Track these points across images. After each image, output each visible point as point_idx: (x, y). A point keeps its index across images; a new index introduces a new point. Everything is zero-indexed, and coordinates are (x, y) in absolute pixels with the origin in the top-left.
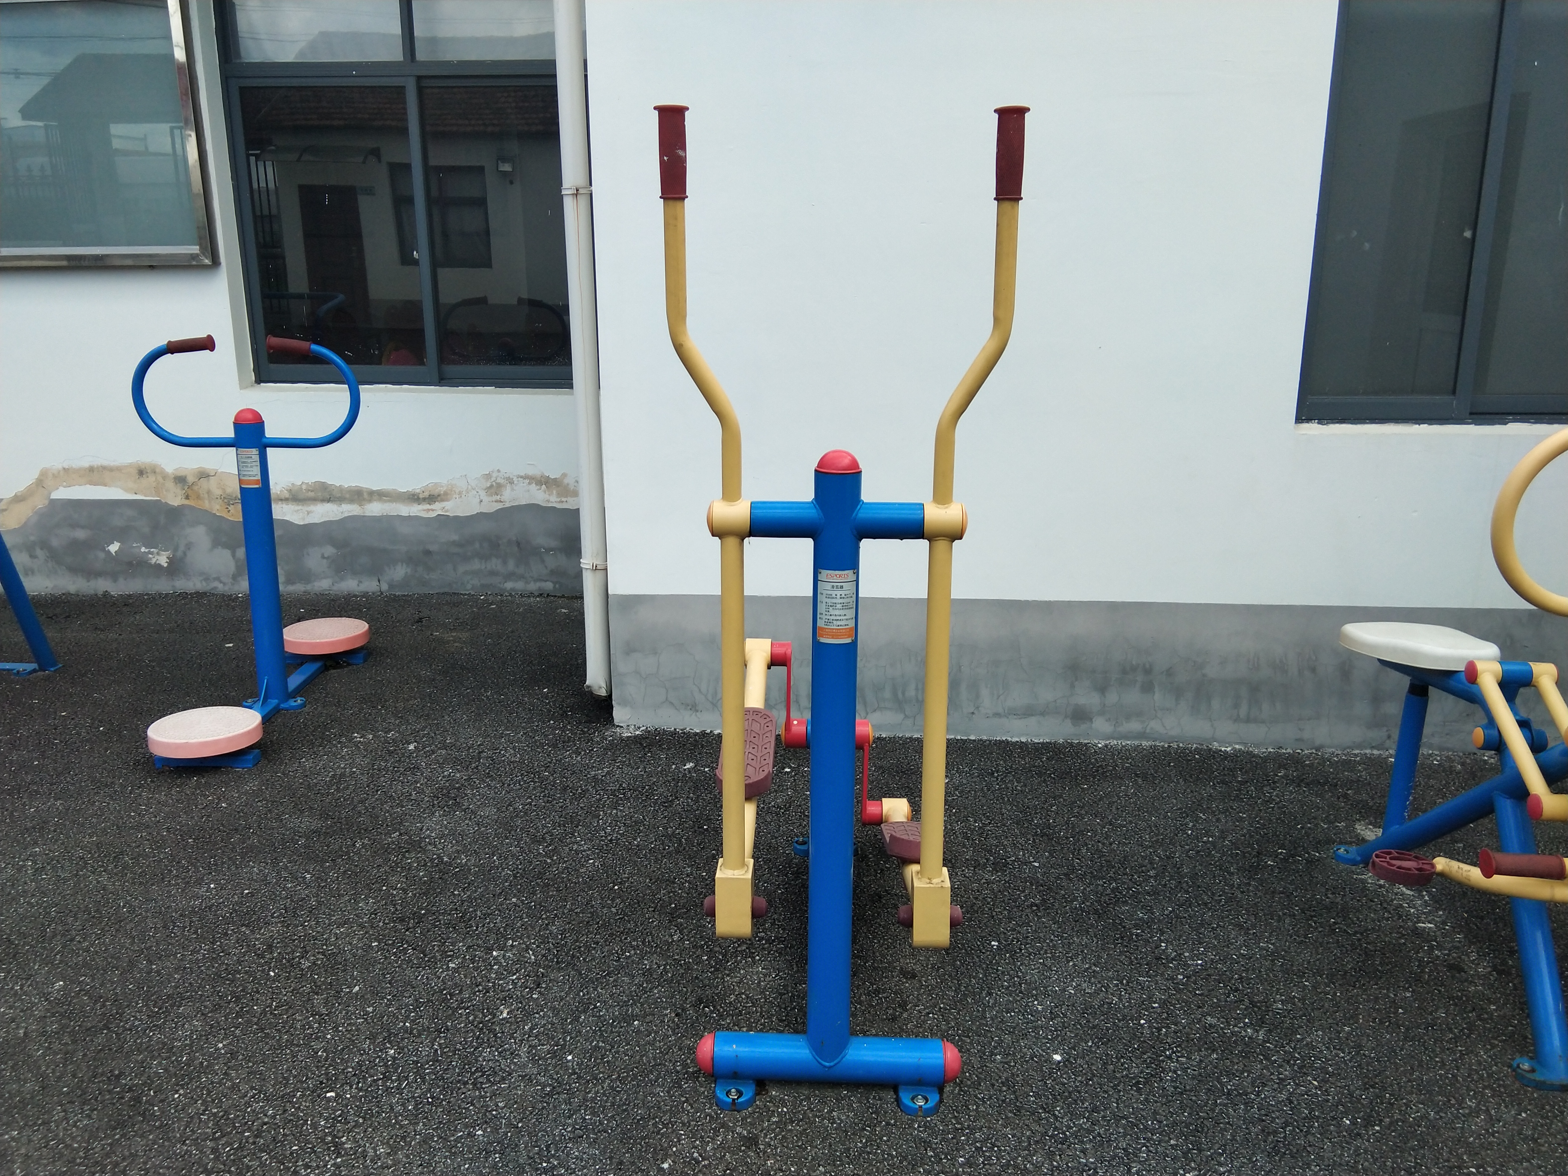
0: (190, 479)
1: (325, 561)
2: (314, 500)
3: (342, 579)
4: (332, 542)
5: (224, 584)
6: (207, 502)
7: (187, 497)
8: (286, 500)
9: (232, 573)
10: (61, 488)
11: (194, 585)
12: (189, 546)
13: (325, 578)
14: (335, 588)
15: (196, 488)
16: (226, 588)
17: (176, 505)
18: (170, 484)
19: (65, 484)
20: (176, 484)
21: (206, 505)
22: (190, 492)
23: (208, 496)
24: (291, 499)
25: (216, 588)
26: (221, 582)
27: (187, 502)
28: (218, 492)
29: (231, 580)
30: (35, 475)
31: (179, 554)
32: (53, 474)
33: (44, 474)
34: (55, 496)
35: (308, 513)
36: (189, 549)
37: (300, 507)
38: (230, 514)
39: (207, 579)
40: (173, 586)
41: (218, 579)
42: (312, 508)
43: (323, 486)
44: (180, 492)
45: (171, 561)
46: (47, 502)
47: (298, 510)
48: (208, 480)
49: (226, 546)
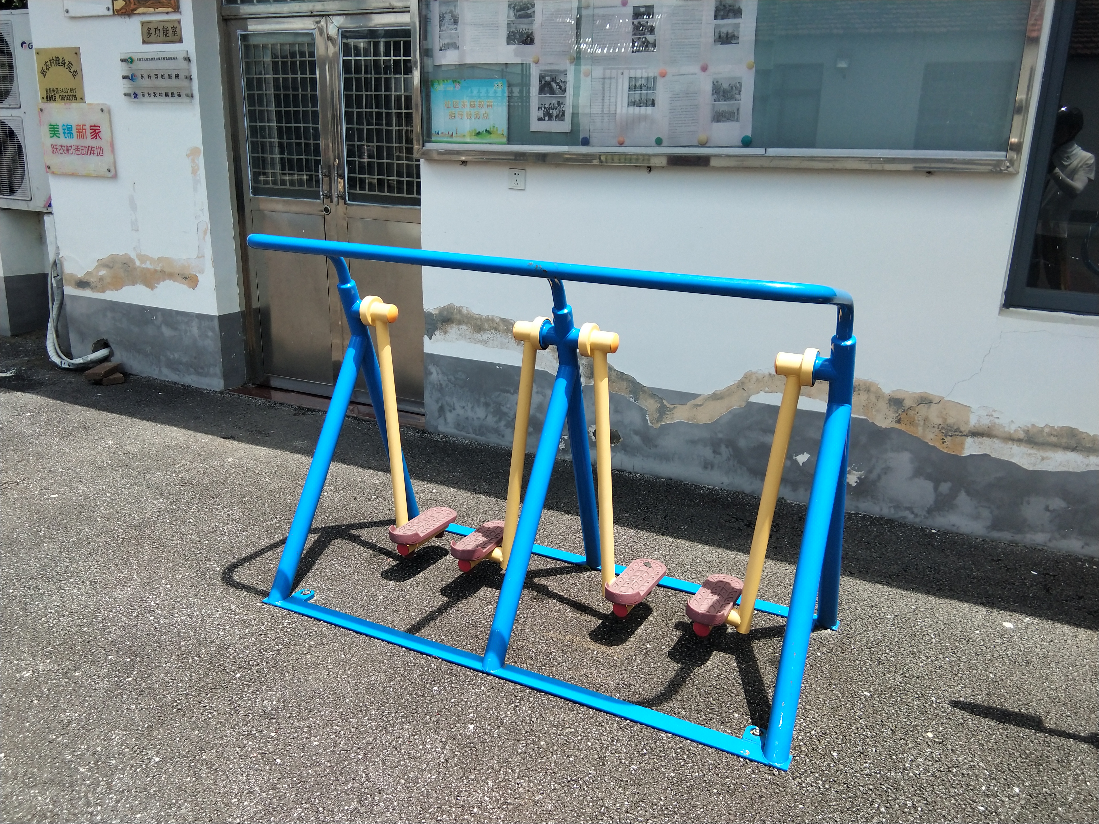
0: (908, 403)
1: (1048, 514)
2: (1055, 446)
3: (1064, 537)
4: (1065, 495)
5: (916, 515)
6: (920, 430)
7: (899, 421)
8: (1020, 441)
9: (928, 506)
10: (762, 393)
11: (881, 510)
12: (887, 470)
13: (1042, 531)
14: (1051, 545)
15: (911, 413)
16: (917, 520)
17: (884, 427)
18: (883, 405)
19: (767, 389)
20: (890, 405)
21: (919, 432)
22: (903, 416)
23: (924, 424)
24: (1026, 441)
25: (904, 518)
26: (913, 513)
27: (897, 426)
28: (936, 420)
29: (925, 513)
30: (740, 377)
31: (873, 476)
32: (758, 379)
33: (748, 376)
34: (753, 399)
35: (1043, 459)
36: (885, 473)
37: (1033, 451)
38: (945, 445)
39: (897, 507)
40: (857, 507)
41: (910, 509)
42: (1050, 454)
43: (1072, 433)
44: (892, 414)
45: (861, 481)
46: (744, 404)
47: (1030, 454)
48: (929, 407)
49: (929, 477)
